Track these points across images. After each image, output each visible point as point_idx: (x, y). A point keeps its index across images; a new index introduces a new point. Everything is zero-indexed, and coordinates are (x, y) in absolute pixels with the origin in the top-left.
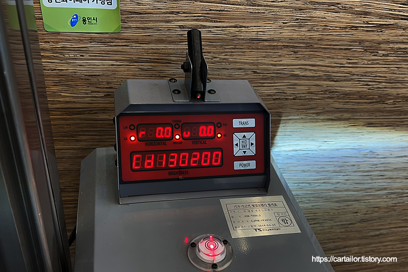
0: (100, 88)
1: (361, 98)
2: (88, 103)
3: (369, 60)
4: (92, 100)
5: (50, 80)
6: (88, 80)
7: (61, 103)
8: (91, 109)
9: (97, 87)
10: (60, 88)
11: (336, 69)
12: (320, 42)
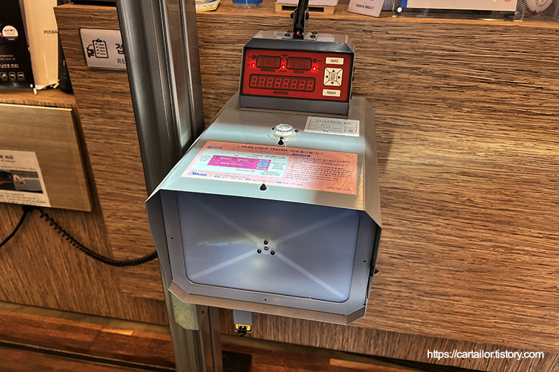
1: (450, 147)
3: (455, 116)
11: (424, 121)
12: (406, 98)
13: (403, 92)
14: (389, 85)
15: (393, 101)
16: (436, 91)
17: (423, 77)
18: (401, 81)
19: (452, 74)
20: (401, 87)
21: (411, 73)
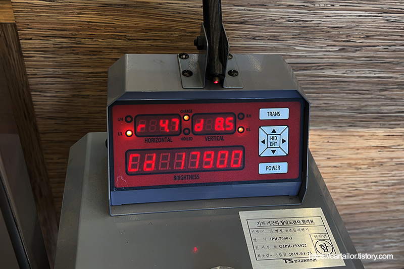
0: (337, 41)
2: (319, 58)
4: (325, 55)
5: (290, 32)
6: (329, 32)
7: (292, 58)
8: (320, 64)
9: (335, 41)
10: (296, 41)
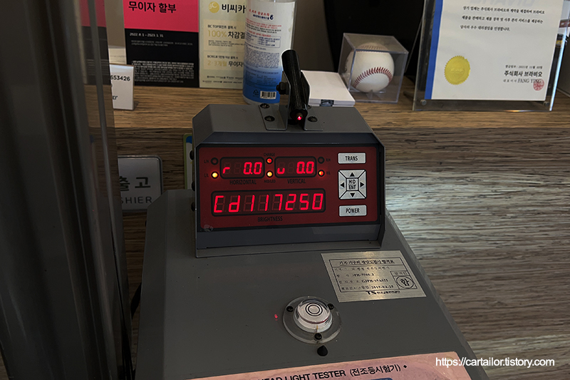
1: (489, 255)
3: (497, 222)
11: (464, 232)
12: (447, 210)
13: (444, 204)
14: (429, 198)
15: (432, 215)
16: (482, 200)
17: (470, 186)
18: (444, 193)
19: (501, 181)
20: (444, 199)
21: (457, 184)
